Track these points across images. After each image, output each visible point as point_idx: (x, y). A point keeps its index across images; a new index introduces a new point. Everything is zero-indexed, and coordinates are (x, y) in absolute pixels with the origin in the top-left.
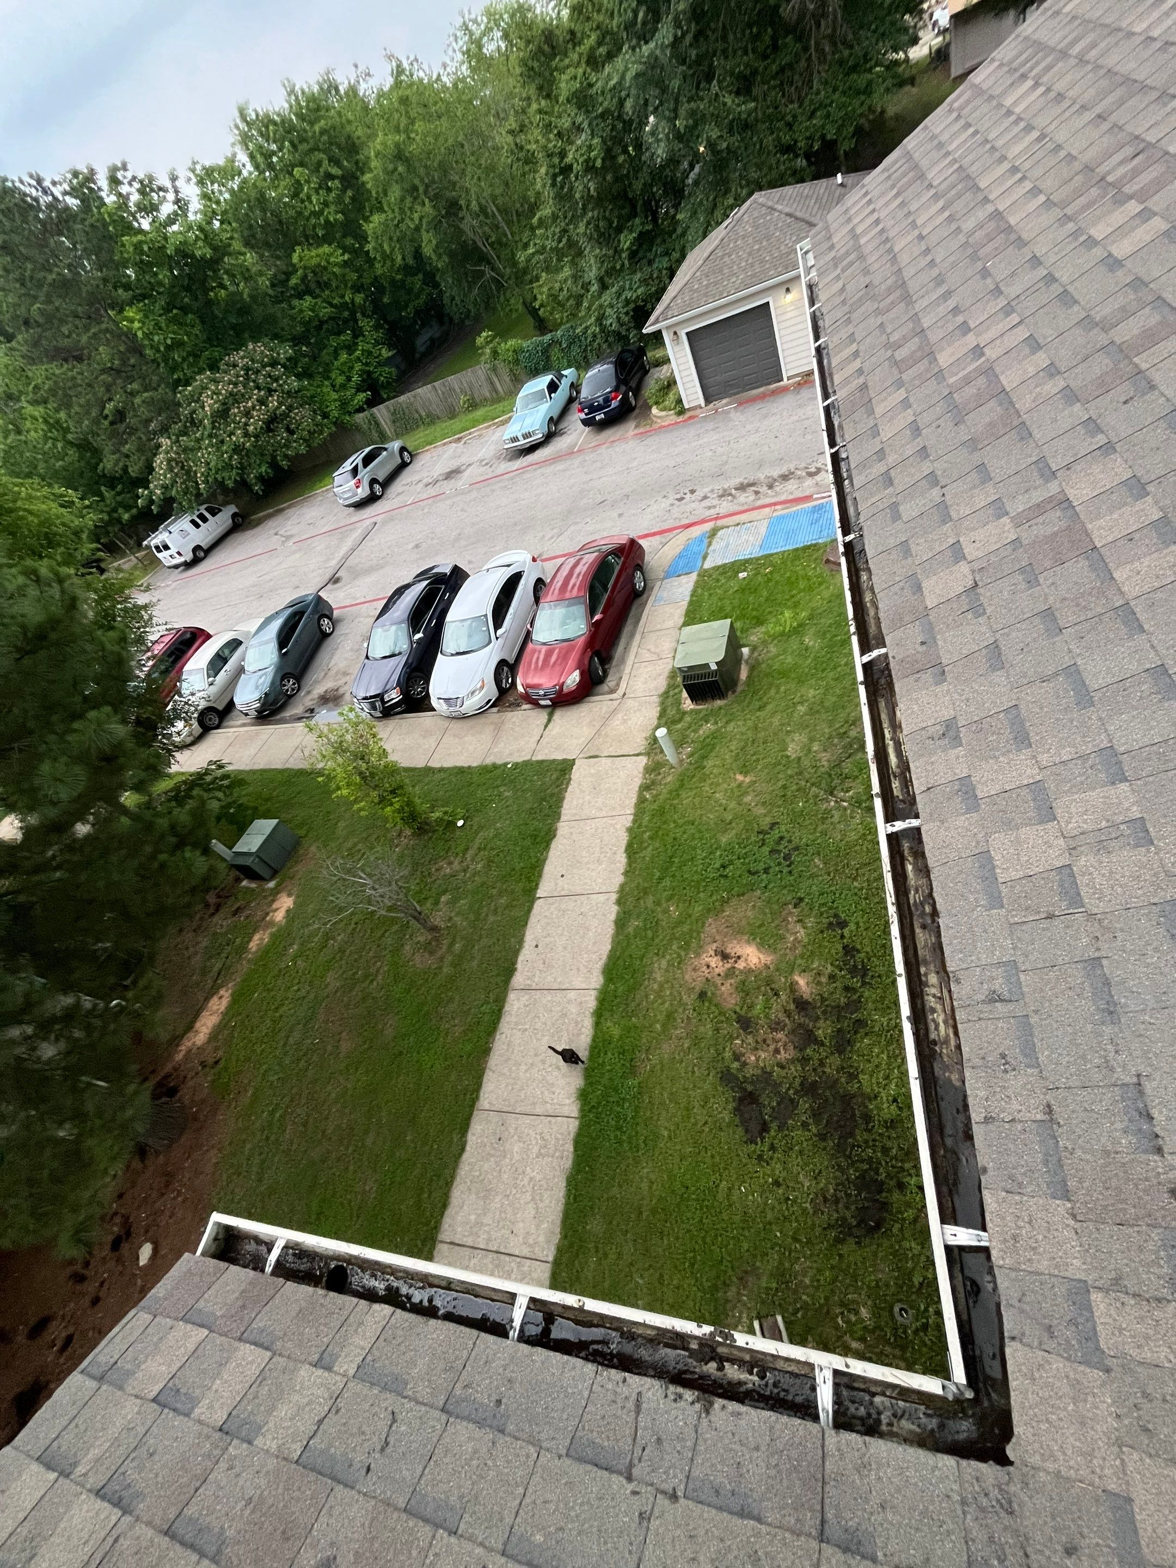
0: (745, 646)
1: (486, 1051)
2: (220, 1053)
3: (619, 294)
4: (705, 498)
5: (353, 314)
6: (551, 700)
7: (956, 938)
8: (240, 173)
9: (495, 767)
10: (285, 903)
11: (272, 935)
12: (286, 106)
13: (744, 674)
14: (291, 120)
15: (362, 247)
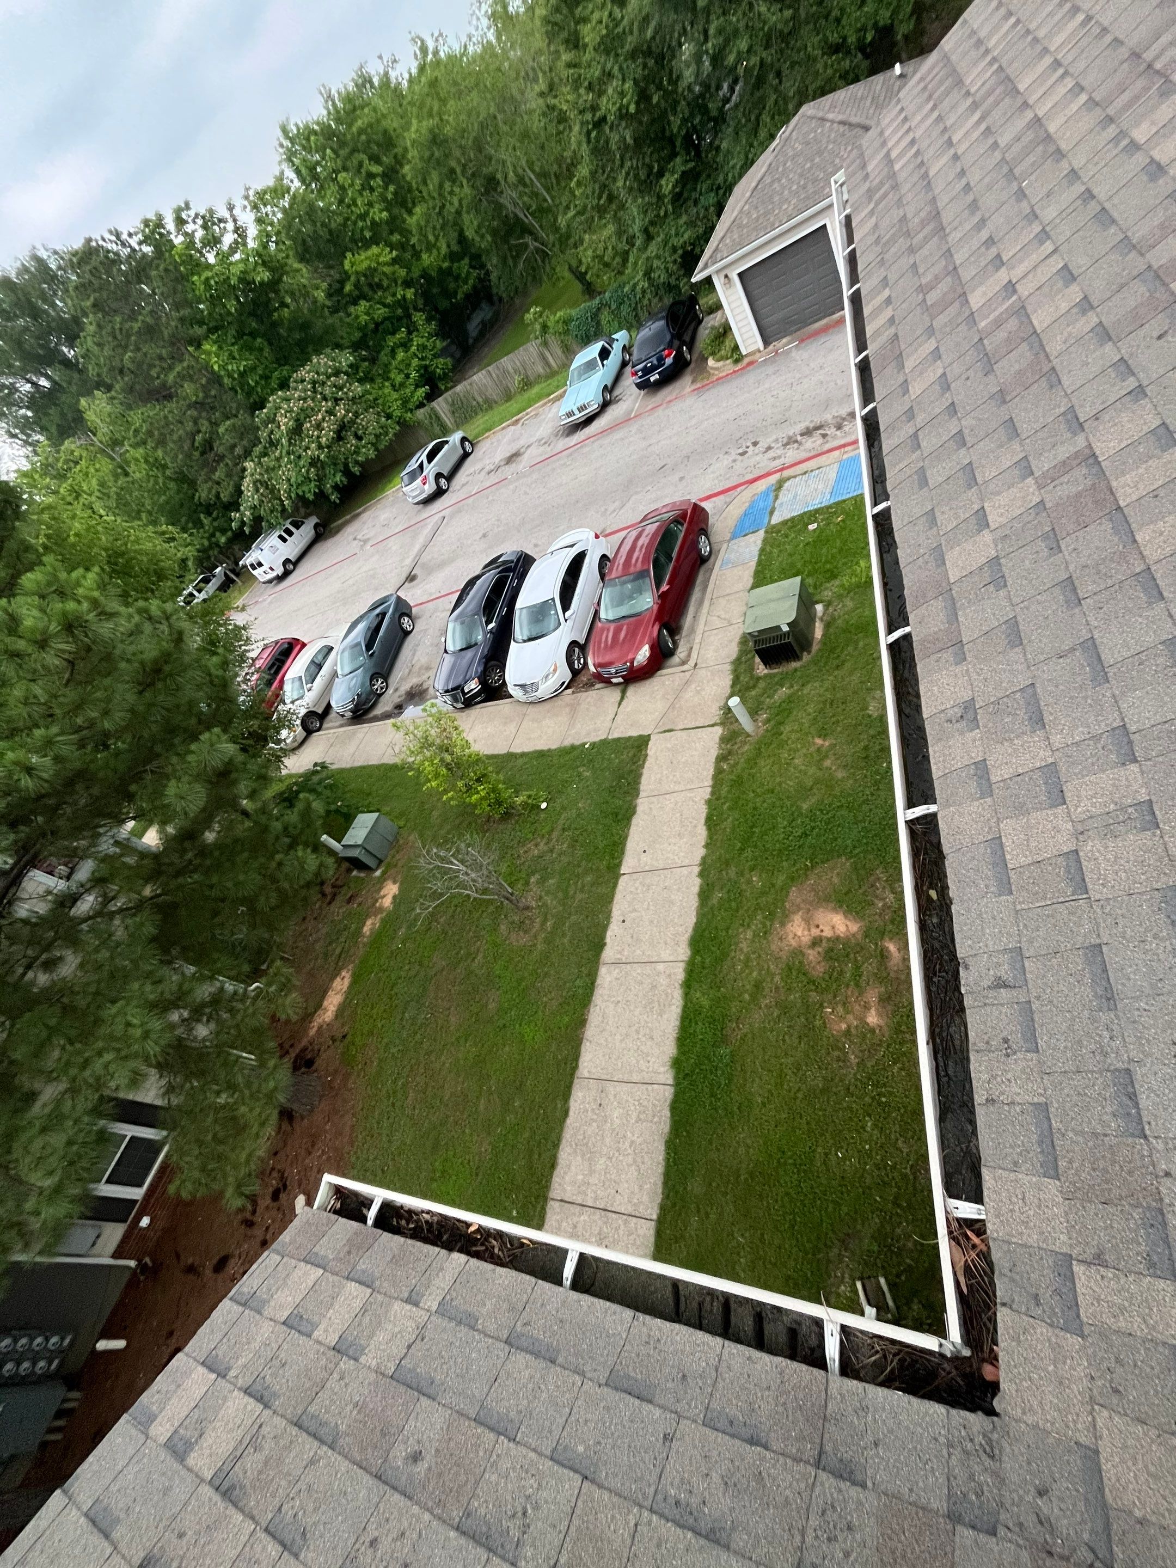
0: (817, 602)
1: (582, 1023)
2: (346, 1029)
3: (666, 243)
4: (769, 448)
5: (406, 309)
6: (622, 677)
7: (966, 924)
8: (288, 191)
9: (573, 748)
10: (391, 890)
11: (382, 920)
12: (325, 112)
13: (818, 632)
14: (330, 125)
15: (408, 240)
